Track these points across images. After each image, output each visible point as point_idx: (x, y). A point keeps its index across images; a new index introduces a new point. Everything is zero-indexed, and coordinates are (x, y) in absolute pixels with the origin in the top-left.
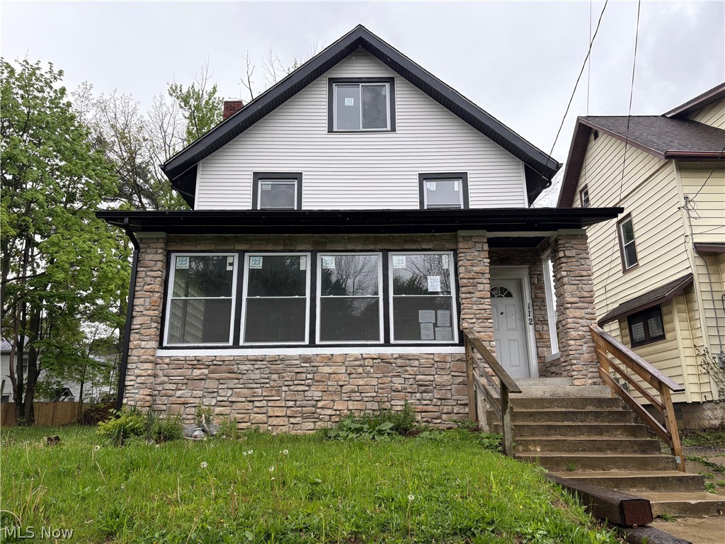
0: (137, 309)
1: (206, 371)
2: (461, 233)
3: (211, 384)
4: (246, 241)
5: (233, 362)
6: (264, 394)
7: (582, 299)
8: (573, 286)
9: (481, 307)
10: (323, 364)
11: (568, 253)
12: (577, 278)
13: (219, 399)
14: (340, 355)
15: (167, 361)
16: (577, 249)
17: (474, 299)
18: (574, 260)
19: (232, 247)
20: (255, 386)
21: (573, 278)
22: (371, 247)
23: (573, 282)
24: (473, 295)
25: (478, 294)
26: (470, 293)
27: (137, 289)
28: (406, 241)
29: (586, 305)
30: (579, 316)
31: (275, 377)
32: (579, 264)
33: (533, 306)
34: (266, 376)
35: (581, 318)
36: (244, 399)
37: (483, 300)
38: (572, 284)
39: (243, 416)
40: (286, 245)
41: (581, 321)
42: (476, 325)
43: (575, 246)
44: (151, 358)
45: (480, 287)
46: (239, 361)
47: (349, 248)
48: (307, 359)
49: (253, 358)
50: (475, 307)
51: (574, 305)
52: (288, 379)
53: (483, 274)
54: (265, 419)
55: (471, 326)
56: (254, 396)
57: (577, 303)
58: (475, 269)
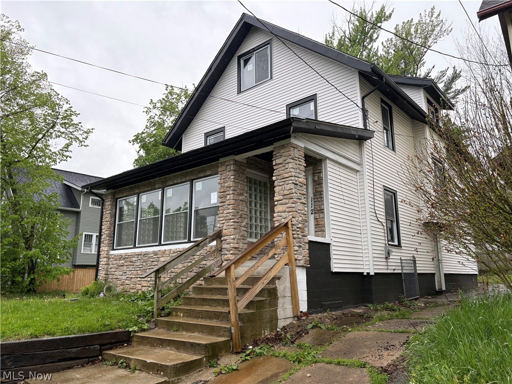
0: (103, 231)
1: (123, 261)
2: (222, 160)
3: (125, 268)
4: (139, 187)
5: (131, 256)
6: (141, 274)
7: (284, 197)
8: (280, 187)
9: (228, 211)
10: (161, 256)
11: (278, 161)
12: (282, 180)
13: (127, 276)
14: (168, 250)
15: (113, 257)
16: (284, 156)
17: (226, 206)
18: (281, 166)
19: (134, 192)
20: (137, 269)
21: (280, 181)
22: (184, 180)
23: (280, 184)
24: (225, 204)
25: (227, 202)
26: (222, 202)
27: (103, 221)
28: (199, 172)
29: (287, 201)
30: (282, 211)
31: (144, 264)
32: (284, 168)
33: (314, 199)
34: (141, 263)
35: (284, 212)
36: (134, 276)
37: (229, 207)
38: (279, 186)
39: (133, 285)
40: (152, 186)
41: (283, 214)
42: (224, 225)
43: (283, 154)
44: (105, 255)
45: (228, 197)
46: (133, 255)
47: (175, 182)
48: (155, 253)
49: (137, 254)
50: (225, 212)
51: (279, 202)
52: (149, 265)
53: (230, 187)
54: (141, 287)
55: (222, 225)
56: (138, 275)
57: (281, 200)
58: (226, 184)
